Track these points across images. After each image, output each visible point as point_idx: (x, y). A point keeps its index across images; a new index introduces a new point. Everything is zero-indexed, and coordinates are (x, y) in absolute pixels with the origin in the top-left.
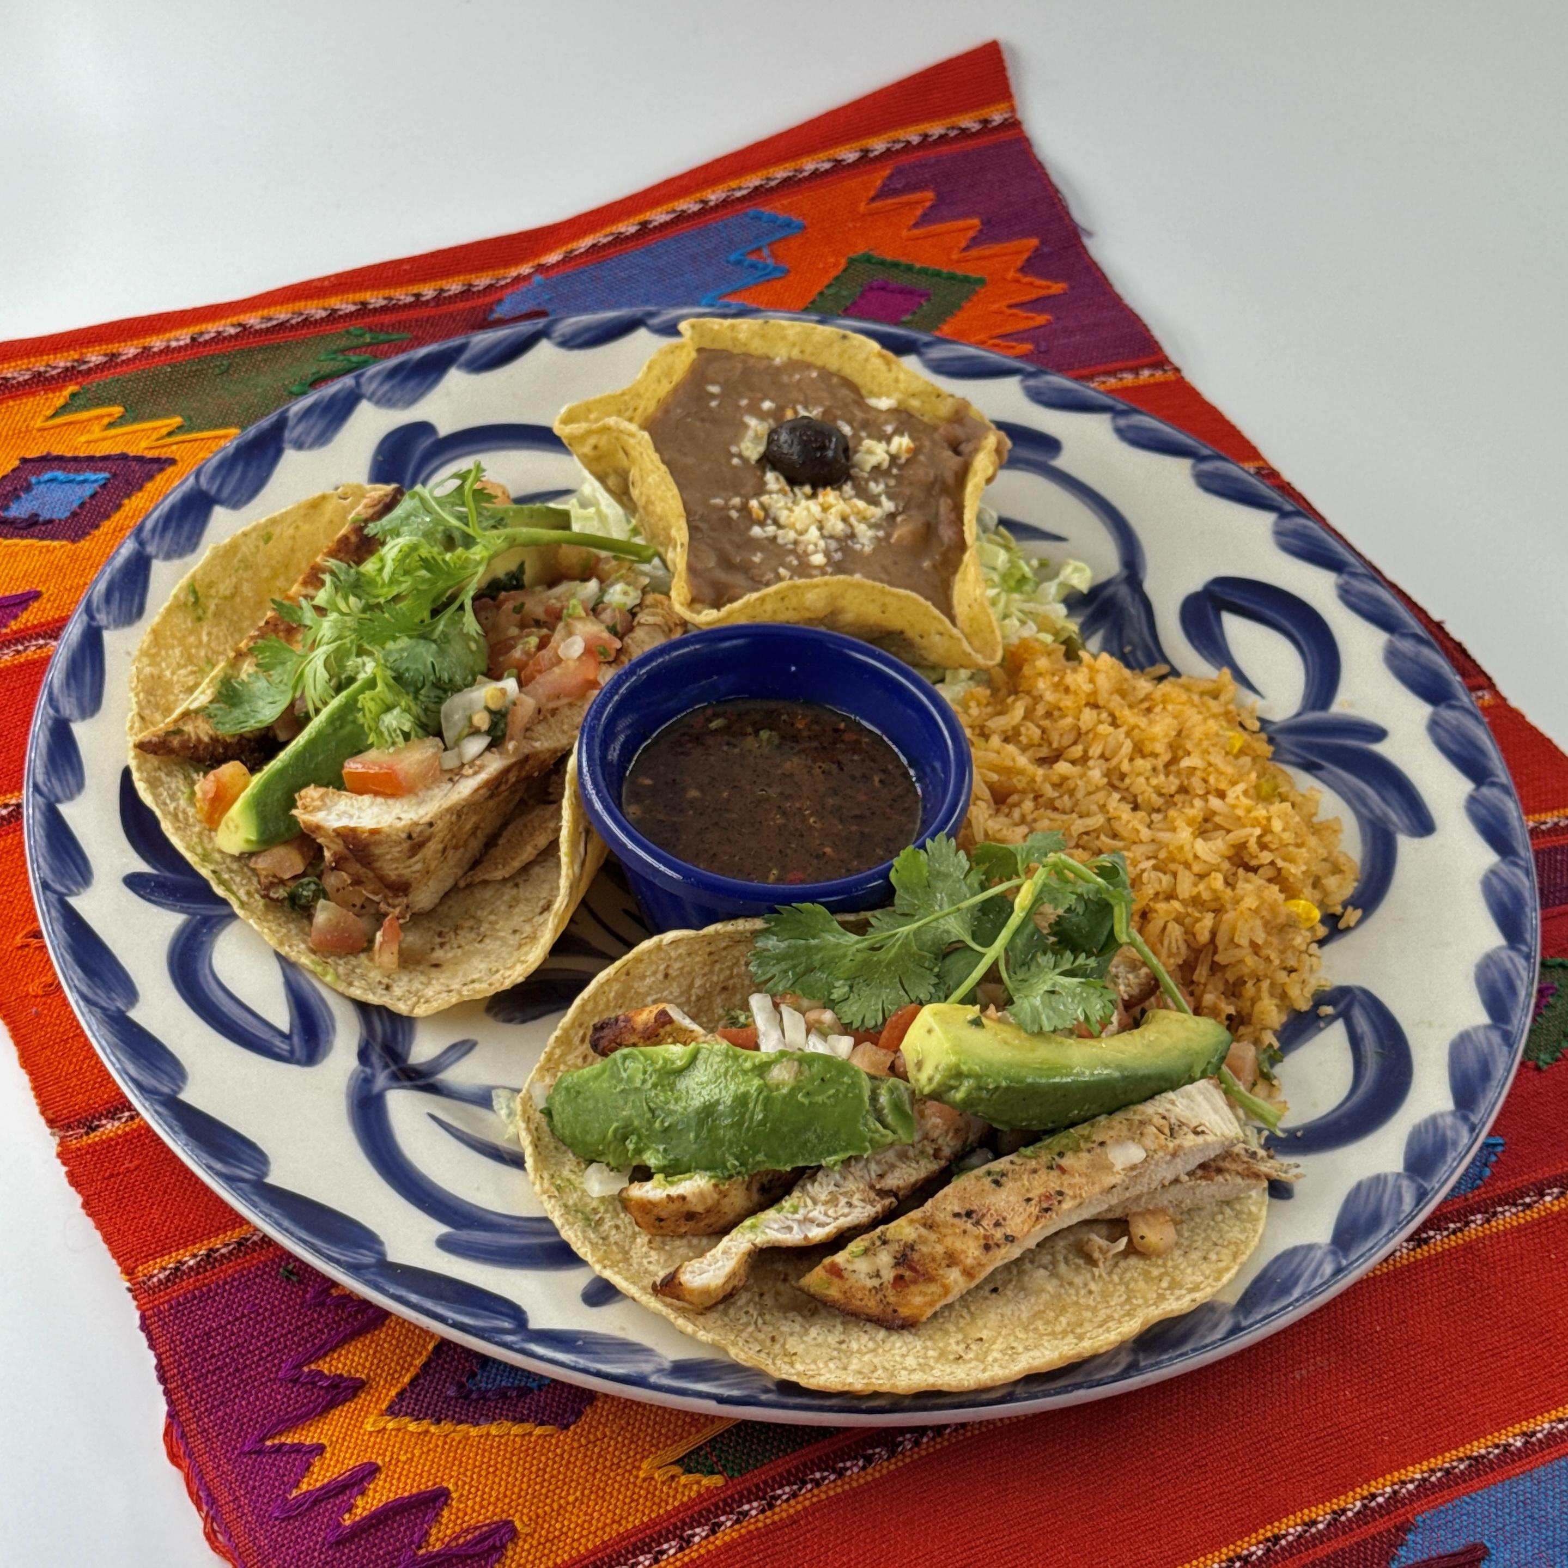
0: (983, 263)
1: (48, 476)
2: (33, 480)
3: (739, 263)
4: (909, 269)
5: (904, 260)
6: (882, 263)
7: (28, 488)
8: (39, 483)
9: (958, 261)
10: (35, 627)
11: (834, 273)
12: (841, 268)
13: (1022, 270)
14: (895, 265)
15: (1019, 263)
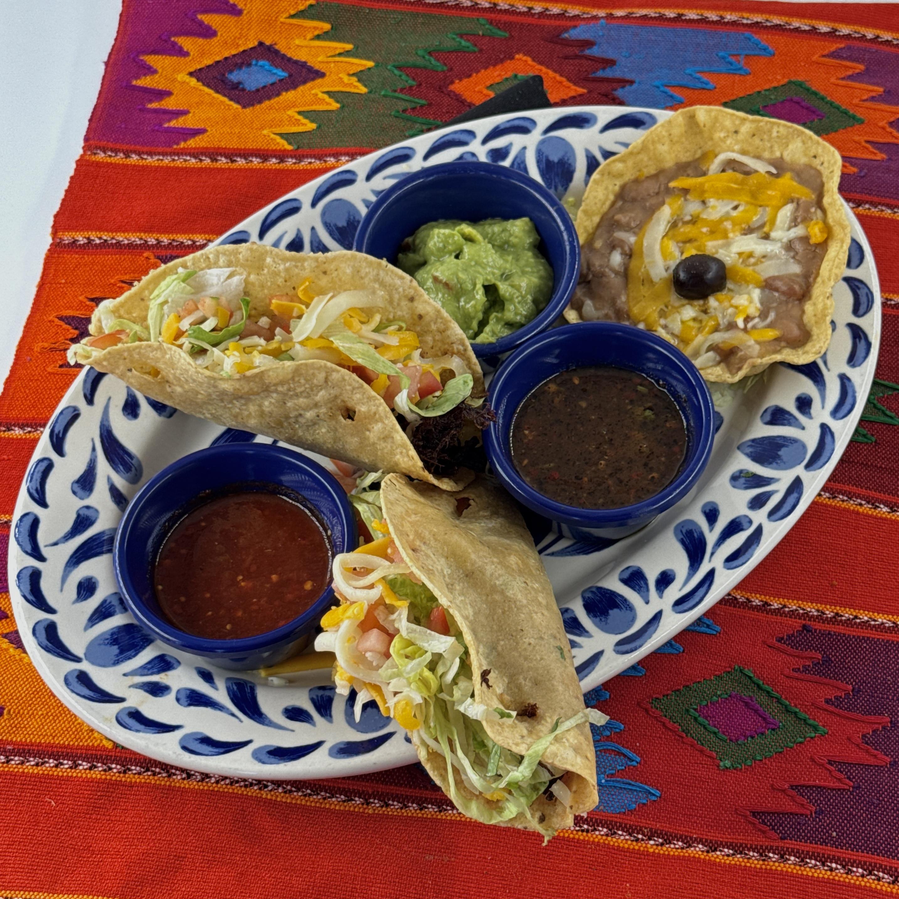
0: (871, 111)
1: (261, 63)
2: (254, 62)
3: (723, 58)
4: (823, 99)
5: (822, 93)
6: (808, 90)
7: (249, 65)
8: (256, 65)
9: (857, 106)
10: (192, 148)
11: (775, 84)
12: (782, 83)
13: (891, 124)
14: (815, 94)
15: (892, 119)
